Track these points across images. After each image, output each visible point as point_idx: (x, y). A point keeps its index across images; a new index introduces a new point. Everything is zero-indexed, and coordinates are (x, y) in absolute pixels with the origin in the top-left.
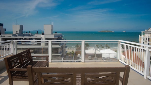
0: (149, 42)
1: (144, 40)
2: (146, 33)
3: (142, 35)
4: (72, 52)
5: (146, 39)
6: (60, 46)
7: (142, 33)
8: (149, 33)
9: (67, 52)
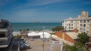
0: (70, 26)
1: (66, 25)
2: (68, 21)
3: (65, 22)
4: (17, 36)
5: (68, 24)
6: (7, 30)
7: (65, 21)
8: (70, 21)
9: (14, 36)
